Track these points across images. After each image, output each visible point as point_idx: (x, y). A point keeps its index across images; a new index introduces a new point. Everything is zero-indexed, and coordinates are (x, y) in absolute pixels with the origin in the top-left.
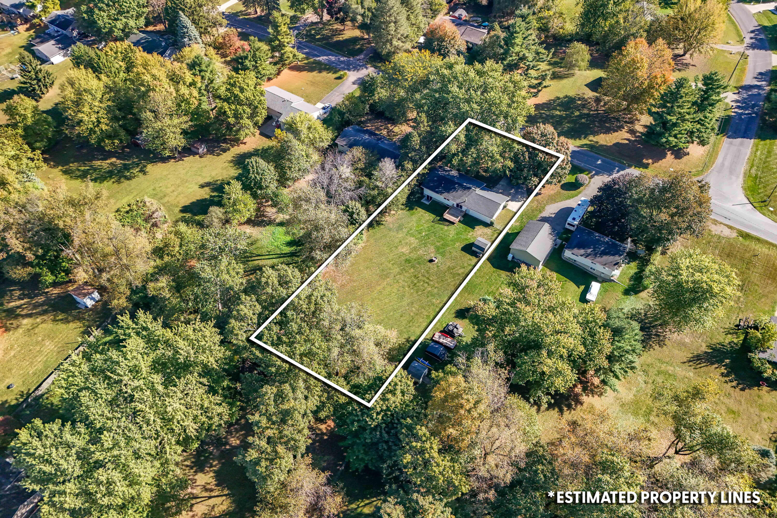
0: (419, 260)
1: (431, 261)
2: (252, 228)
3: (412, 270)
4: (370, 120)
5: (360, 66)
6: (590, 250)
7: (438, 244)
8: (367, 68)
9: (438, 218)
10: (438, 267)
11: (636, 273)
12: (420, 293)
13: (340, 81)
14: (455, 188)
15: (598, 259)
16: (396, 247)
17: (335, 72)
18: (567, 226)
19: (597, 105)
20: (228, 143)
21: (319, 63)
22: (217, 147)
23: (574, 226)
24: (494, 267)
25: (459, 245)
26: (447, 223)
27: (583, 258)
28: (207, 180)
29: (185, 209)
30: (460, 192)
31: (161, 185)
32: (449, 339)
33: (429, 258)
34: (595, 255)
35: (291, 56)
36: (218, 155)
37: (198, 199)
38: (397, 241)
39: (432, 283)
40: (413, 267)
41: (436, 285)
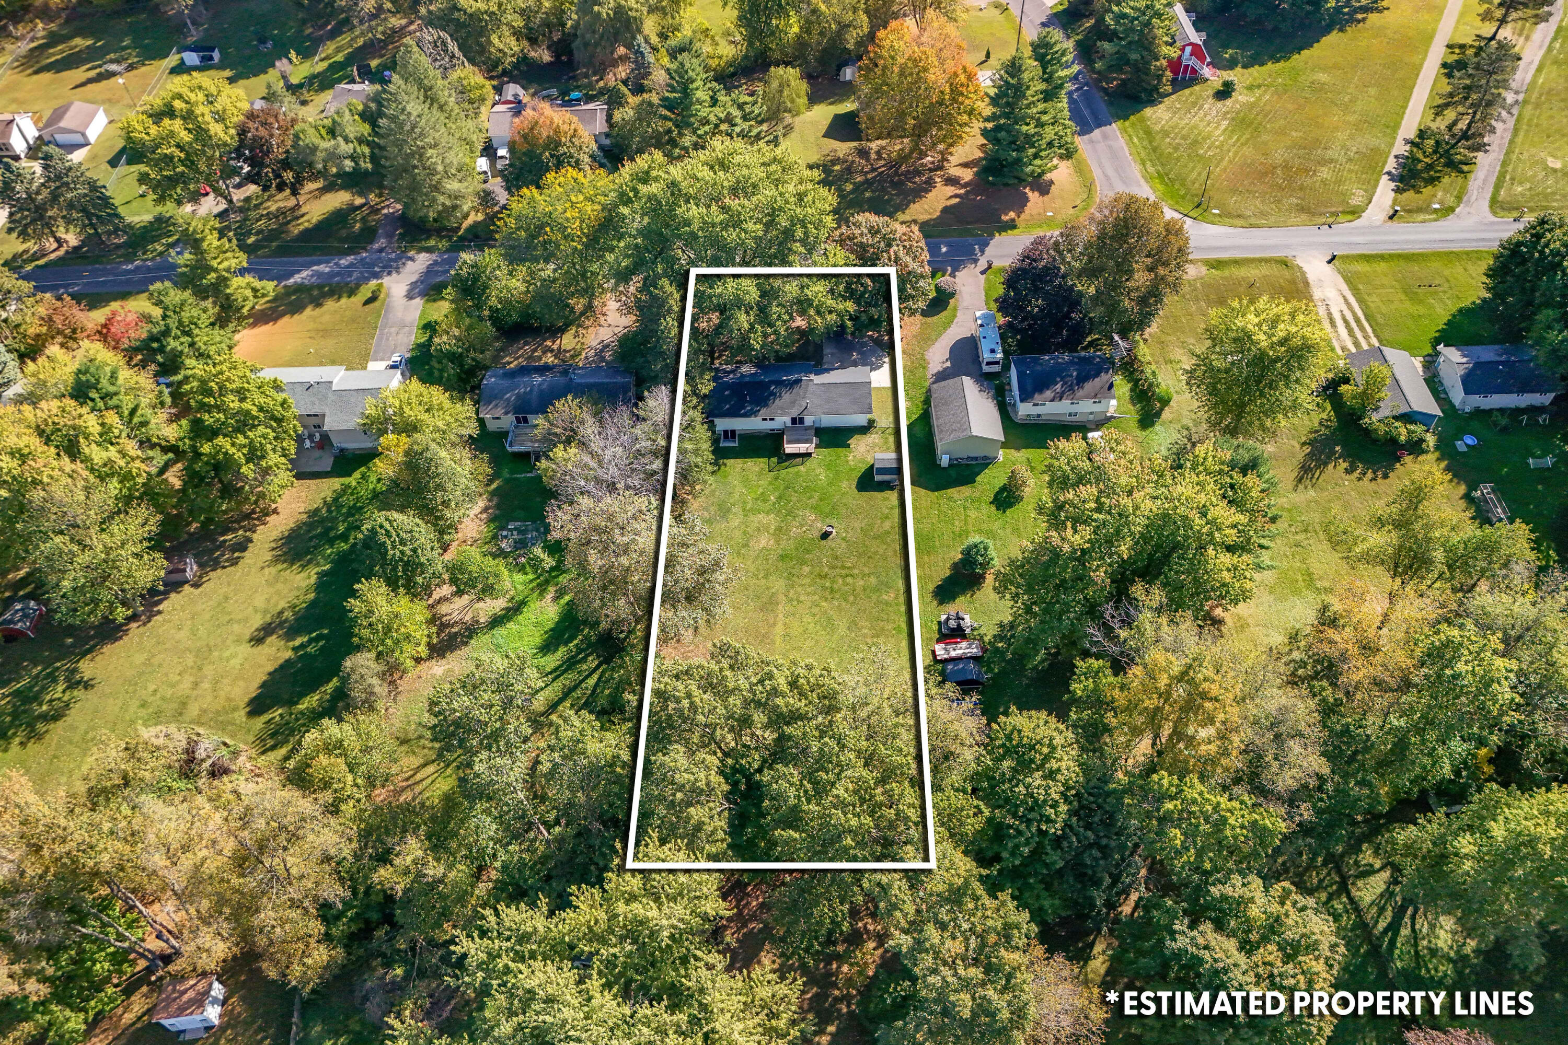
0: (804, 547)
1: (825, 536)
2: (444, 661)
3: (806, 569)
4: (502, 349)
5: (396, 260)
6: (1059, 386)
7: (813, 501)
8: (412, 259)
9: (775, 460)
10: (844, 539)
11: (1132, 390)
12: (851, 599)
13: (376, 304)
14: (773, 394)
15: (1081, 393)
16: (746, 545)
17: (352, 293)
18: (986, 369)
19: (868, 160)
20: (235, 530)
21: (299, 289)
22: (218, 548)
23: (997, 363)
24: (933, 490)
25: (848, 485)
26: (799, 460)
27: (1056, 403)
28: (257, 621)
29: (257, 706)
30: (787, 396)
31: (152, 687)
32: (964, 644)
33: (817, 534)
34: (1071, 389)
35: (249, 293)
36: (235, 562)
37: (270, 668)
38: (738, 534)
39: (856, 571)
40: (803, 562)
41: (866, 570)
